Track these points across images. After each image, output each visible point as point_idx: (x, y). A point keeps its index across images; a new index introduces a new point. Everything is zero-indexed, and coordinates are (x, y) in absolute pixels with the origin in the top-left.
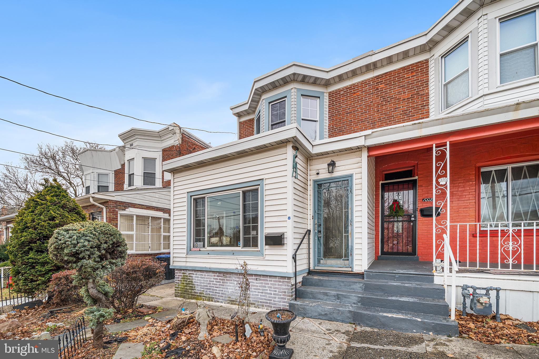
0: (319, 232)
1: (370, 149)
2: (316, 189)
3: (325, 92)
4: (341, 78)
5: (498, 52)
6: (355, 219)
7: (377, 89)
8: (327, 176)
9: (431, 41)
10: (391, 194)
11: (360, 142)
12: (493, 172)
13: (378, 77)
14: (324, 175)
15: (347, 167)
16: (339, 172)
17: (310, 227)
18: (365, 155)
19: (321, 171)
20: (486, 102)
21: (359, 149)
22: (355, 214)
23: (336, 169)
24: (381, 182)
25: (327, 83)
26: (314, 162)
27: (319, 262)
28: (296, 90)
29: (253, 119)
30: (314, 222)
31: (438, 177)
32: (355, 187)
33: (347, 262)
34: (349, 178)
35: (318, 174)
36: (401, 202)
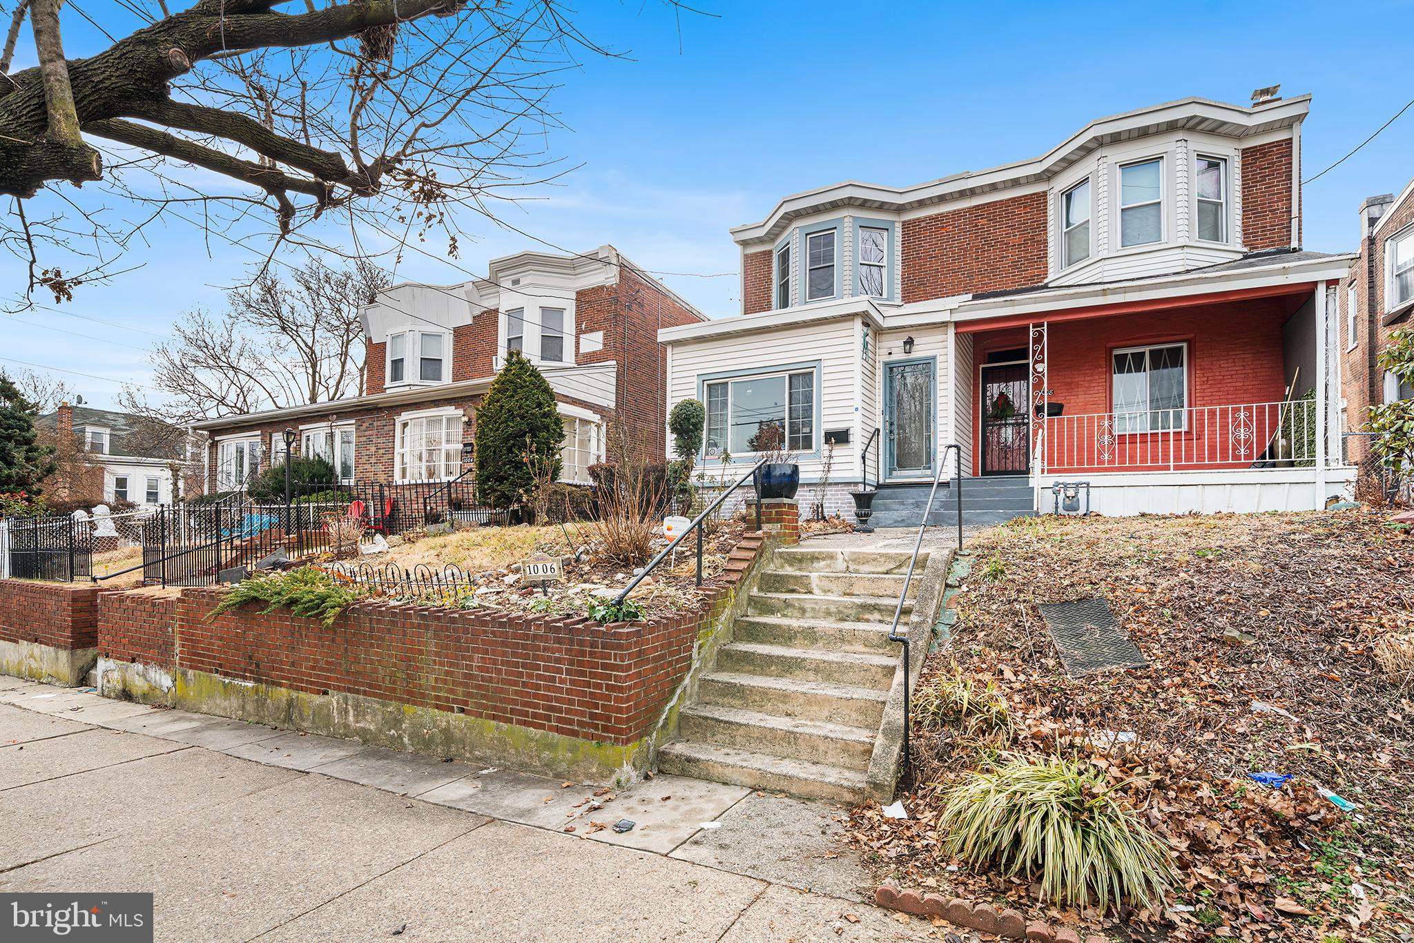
0: (891, 432)
1: (957, 324)
2: (888, 375)
3: (898, 221)
4: (921, 204)
5: (1119, 207)
6: (939, 414)
7: (977, 226)
8: (903, 357)
9: (1047, 170)
10: (996, 385)
11: (946, 317)
12: (1129, 356)
13: (977, 207)
14: (898, 355)
15: (929, 346)
16: (919, 352)
17: (880, 425)
18: (951, 331)
19: (893, 351)
20: (1106, 268)
21: (944, 324)
22: (939, 407)
23: (914, 348)
24: (982, 366)
25: (900, 209)
26: (884, 337)
27: (890, 474)
28: (851, 220)
29: (771, 252)
30: (885, 418)
31: (1036, 362)
32: (939, 373)
33: (928, 472)
34: (932, 361)
35: (890, 354)
36: (1011, 397)
